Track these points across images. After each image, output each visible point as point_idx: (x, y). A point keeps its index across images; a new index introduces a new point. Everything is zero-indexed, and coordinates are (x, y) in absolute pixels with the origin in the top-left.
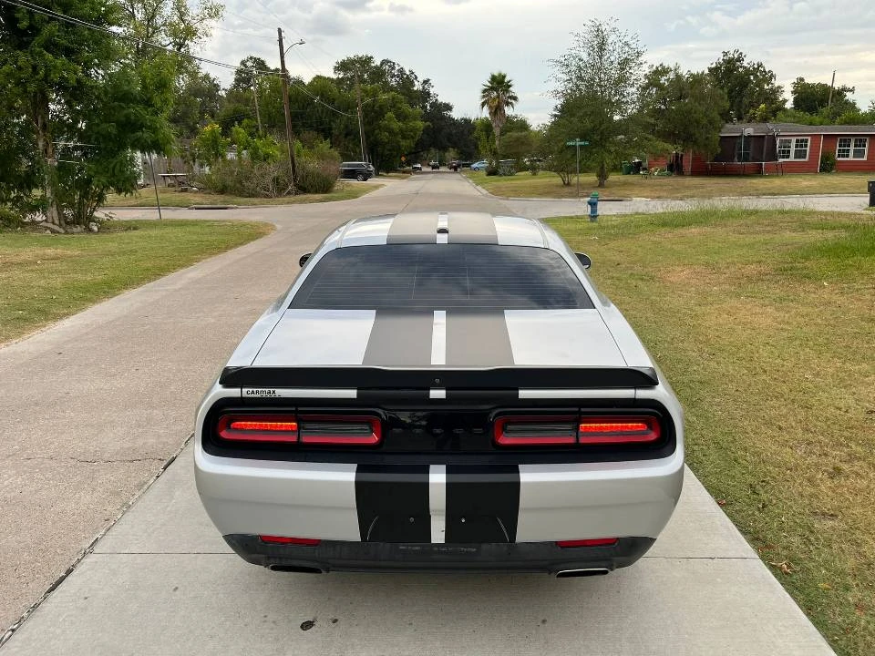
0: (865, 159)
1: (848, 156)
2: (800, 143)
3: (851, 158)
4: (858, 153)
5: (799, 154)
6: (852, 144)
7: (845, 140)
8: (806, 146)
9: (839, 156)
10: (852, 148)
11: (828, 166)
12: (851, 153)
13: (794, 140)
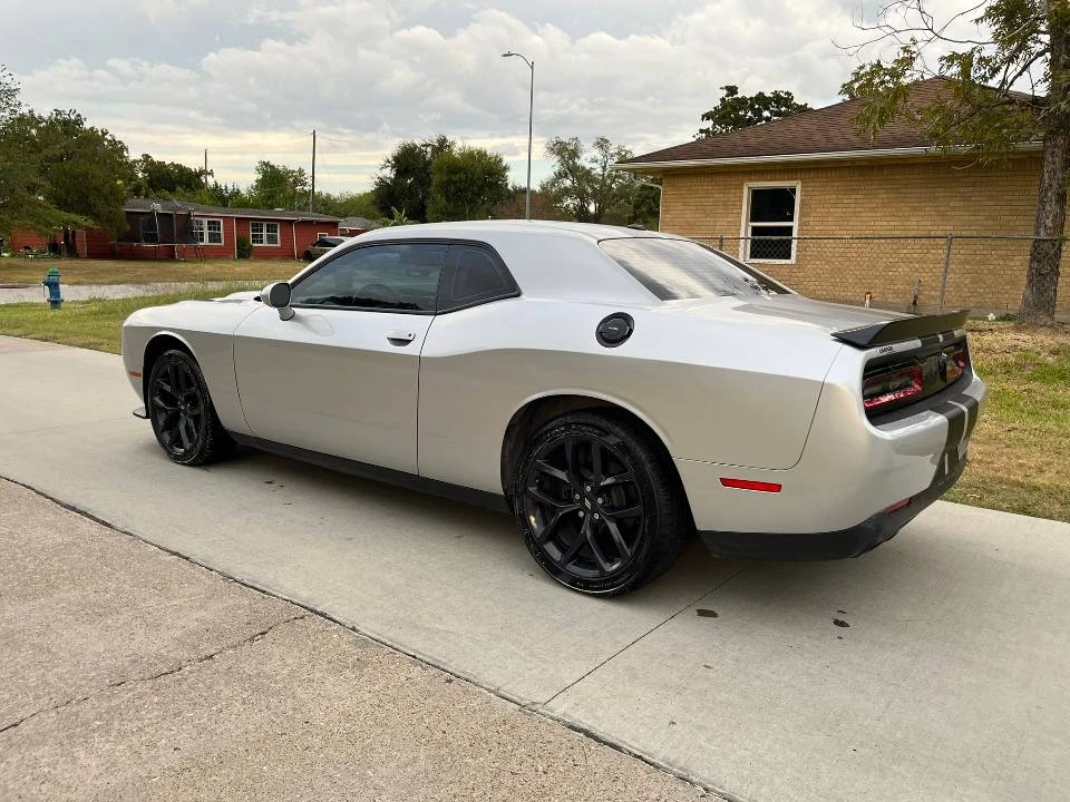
0: (279, 245)
1: (261, 242)
2: (213, 225)
3: (265, 244)
4: (272, 239)
5: (214, 238)
6: (265, 230)
7: (257, 225)
8: (219, 229)
9: (254, 241)
10: (265, 233)
11: (244, 252)
12: (265, 238)
13: (205, 221)
